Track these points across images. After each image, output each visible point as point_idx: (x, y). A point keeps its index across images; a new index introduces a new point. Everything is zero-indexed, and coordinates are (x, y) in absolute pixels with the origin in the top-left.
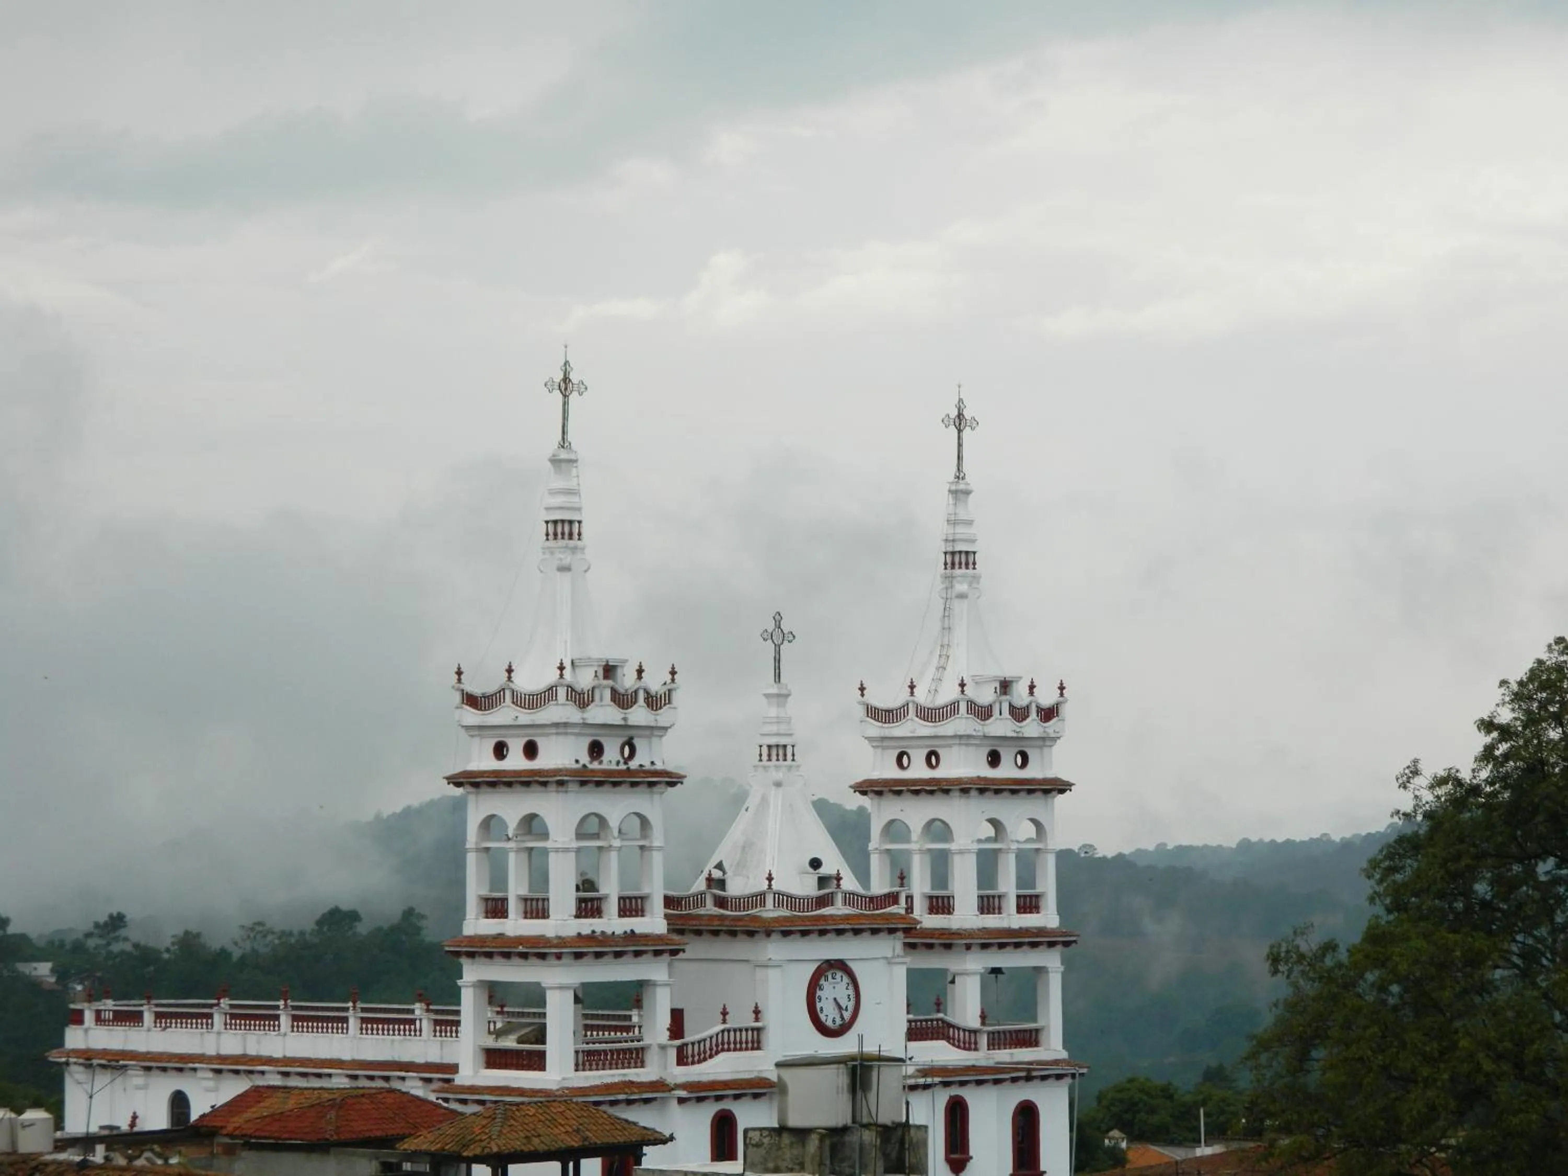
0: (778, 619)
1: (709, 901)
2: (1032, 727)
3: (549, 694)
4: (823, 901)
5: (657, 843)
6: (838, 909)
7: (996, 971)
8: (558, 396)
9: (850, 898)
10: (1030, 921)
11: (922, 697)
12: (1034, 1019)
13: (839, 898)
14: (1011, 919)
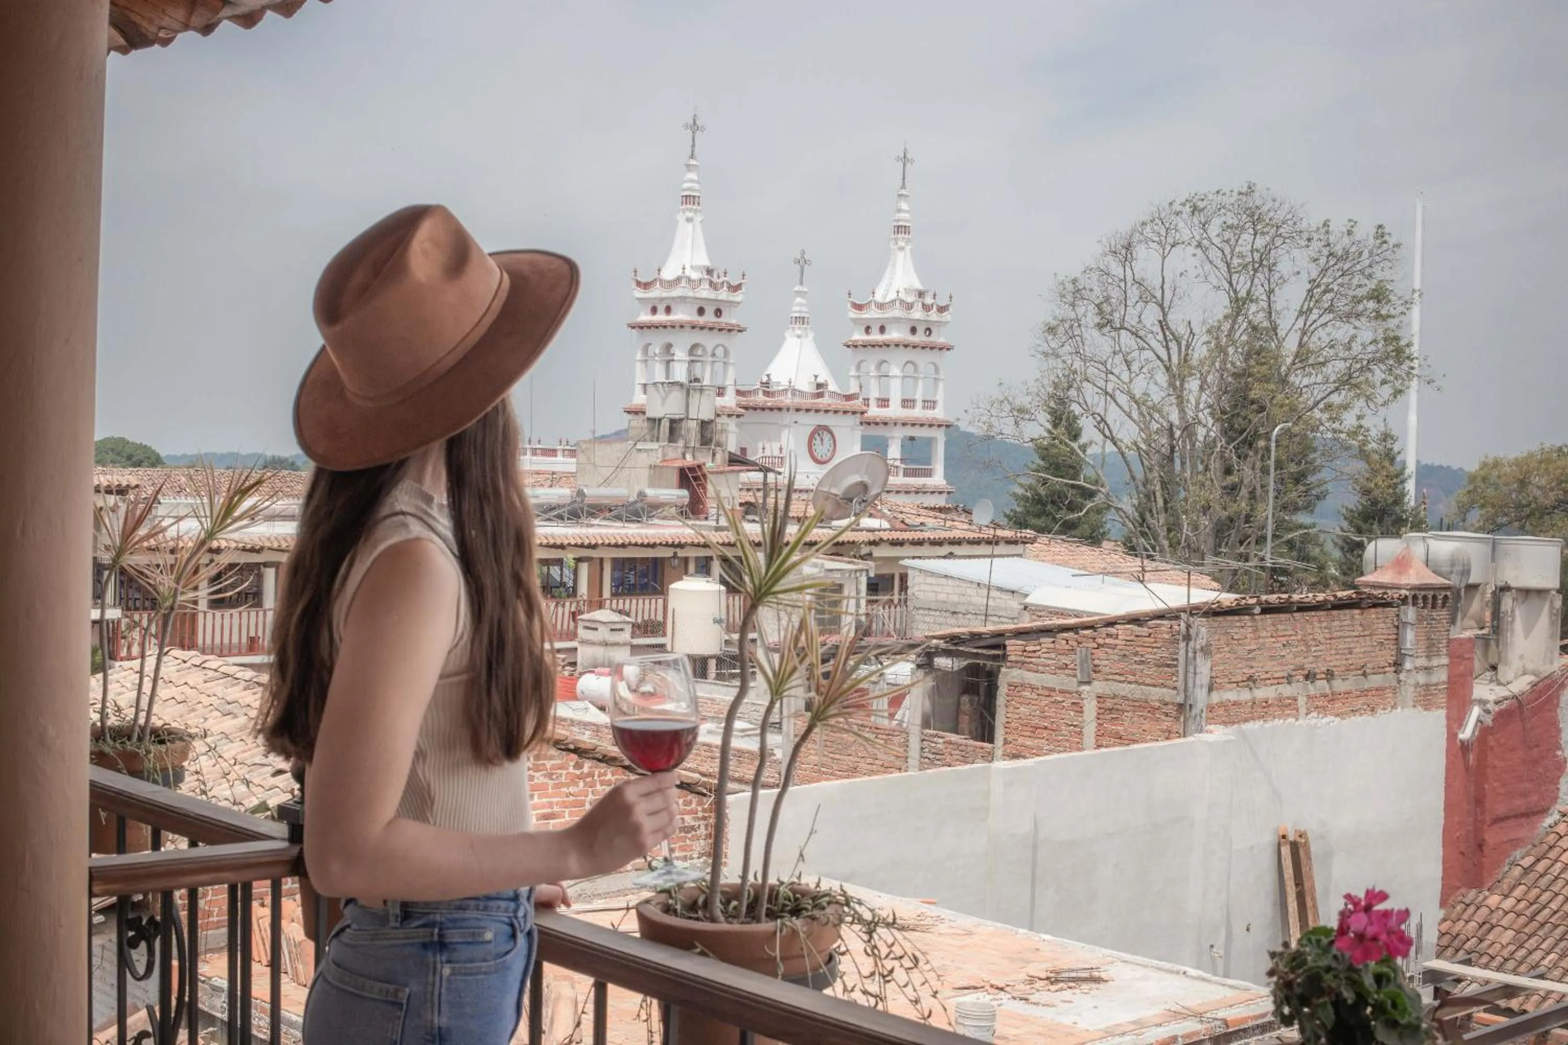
0: (803, 253)
1: (761, 393)
2: (934, 316)
3: (678, 280)
4: (820, 395)
5: (732, 361)
6: (826, 401)
7: (912, 439)
8: (689, 132)
9: (833, 394)
10: (930, 414)
11: (879, 298)
12: (929, 464)
13: (826, 395)
14: (918, 412)
